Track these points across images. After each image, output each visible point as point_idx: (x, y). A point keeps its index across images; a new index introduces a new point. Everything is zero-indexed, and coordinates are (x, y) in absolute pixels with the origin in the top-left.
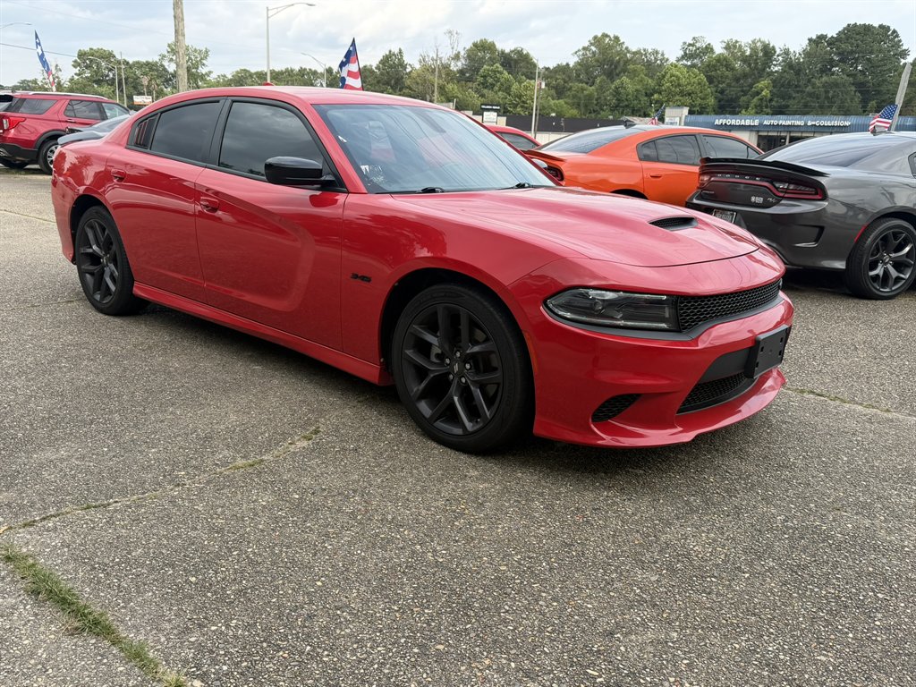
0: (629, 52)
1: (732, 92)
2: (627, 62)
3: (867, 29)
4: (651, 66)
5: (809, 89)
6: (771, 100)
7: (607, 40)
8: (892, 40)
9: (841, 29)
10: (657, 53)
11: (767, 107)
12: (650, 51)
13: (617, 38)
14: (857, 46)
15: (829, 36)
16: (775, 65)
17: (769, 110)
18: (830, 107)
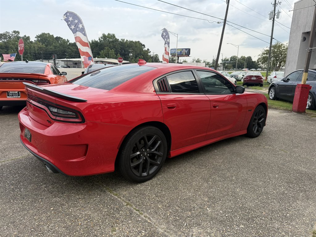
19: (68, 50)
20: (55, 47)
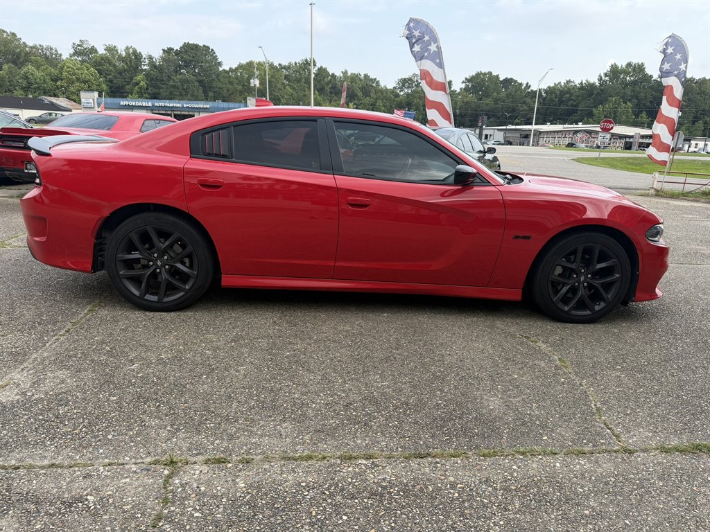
0: (26, 46)
1: (119, 81)
2: (27, 54)
3: (196, 46)
4: (48, 58)
5: (171, 83)
6: (147, 89)
7: (5, 34)
8: (212, 55)
9: (181, 45)
10: (51, 49)
11: (145, 93)
12: (45, 47)
13: (14, 35)
14: (193, 57)
15: (175, 49)
16: (144, 65)
17: (147, 96)
18: (186, 95)
19: (522, 106)
20: (496, 100)
